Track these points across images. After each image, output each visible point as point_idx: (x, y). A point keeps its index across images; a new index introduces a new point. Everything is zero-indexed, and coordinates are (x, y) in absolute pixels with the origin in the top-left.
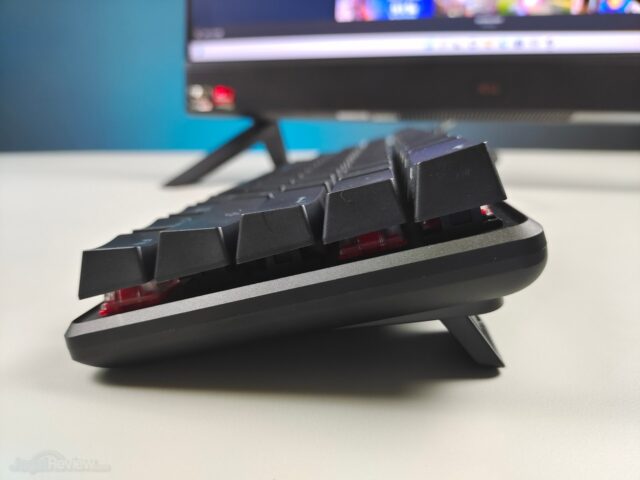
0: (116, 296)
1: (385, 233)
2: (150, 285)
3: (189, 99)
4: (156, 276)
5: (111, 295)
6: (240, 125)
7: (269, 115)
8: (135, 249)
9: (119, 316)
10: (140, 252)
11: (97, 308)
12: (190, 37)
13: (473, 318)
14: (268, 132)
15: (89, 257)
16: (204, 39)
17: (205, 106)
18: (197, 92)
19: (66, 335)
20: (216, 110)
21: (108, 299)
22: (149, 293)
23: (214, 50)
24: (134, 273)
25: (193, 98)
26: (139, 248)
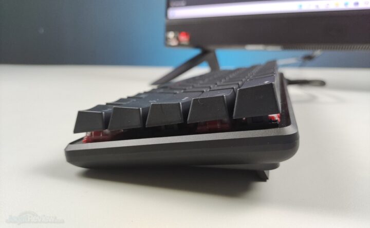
0: (91, 134)
1: (221, 122)
2: (107, 131)
3: (167, 39)
4: (109, 127)
5: (89, 133)
6: (194, 52)
7: (210, 48)
8: (102, 113)
9: (89, 144)
10: (104, 115)
11: (82, 139)
12: (168, 6)
13: (265, 171)
14: (209, 56)
15: (81, 114)
16: (175, 6)
17: (174, 43)
18: (171, 35)
19: (65, 149)
20: (180, 45)
21: (88, 135)
22: (106, 135)
23: (180, 13)
24: (100, 125)
25: (169, 38)
26: (104, 113)
